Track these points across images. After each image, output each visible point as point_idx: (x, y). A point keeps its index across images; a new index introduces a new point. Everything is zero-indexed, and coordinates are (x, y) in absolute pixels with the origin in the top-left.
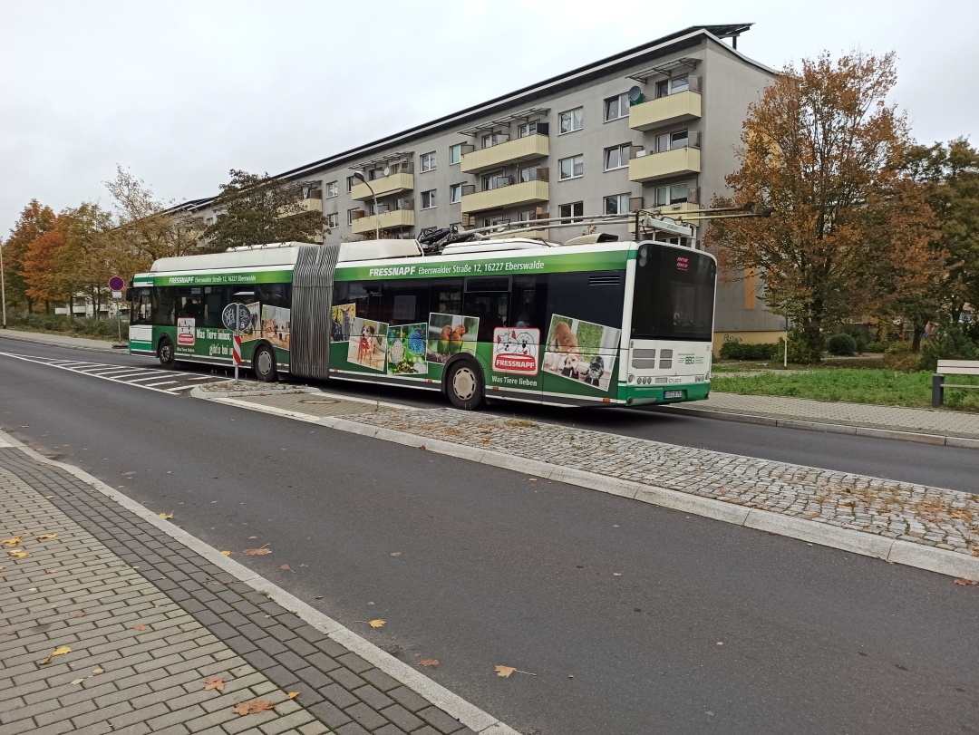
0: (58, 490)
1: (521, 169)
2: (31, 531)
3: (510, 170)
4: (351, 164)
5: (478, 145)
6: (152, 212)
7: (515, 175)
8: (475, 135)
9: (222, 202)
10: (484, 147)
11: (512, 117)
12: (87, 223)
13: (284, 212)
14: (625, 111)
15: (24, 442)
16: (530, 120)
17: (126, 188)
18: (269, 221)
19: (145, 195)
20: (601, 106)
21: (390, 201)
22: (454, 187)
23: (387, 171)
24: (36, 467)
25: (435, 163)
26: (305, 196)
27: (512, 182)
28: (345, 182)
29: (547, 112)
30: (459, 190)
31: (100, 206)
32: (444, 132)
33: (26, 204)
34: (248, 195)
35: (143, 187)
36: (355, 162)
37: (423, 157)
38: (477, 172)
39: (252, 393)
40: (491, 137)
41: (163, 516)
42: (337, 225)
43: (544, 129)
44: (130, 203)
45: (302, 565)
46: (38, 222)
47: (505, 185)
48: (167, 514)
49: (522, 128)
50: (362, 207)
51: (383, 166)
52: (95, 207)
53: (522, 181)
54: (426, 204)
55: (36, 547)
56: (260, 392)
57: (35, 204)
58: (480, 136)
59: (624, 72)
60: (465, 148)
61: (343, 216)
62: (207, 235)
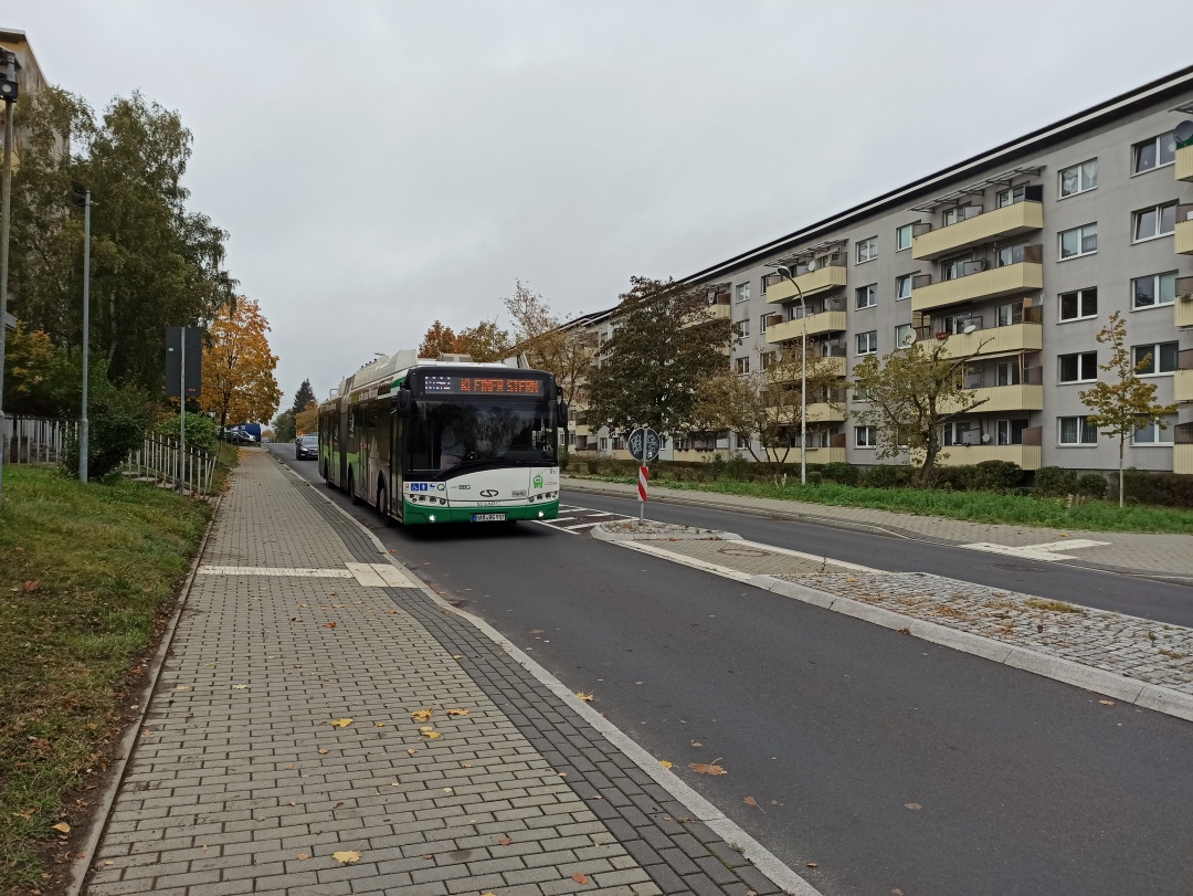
0: (466, 648)
1: (999, 249)
2: (442, 702)
3: (984, 252)
4: (767, 261)
5: (937, 222)
6: (547, 329)
7: (991, 258)
8: (933, 210)
9: (621, 313)
10: (945, 224)
11: (1016, 171)
12: (484, 344)
13: (688, 322)
14: (1167, 157)
15: (426, 582)
16: (1015, 183)
17: (524, 304)
18: (670, 333)
19: (543, 311)
20: (1127, 154)
21: (816, 301)
22: (902, 279)
23: (812, 265)
24: (441, 615)
25: (876, 250)
26: (711, 302)
27: (986, 267)
28: (758, 283)
29: (1039, 171)
30: (909, 283)
31: (497, 324)
32: (890, 211)
33: (429, 326)
34: (649, 303)
35: (541, 303)
36: (772, 257)
37: (861, 244)
38: (935, 257)
39: (660, 536)
40: (955, 212)
41: (581, 697)
42: (747, 334)
43: (1035, 194)
44: (527, 320)
45: (774, 802)
46: (439, 344)
47: (976, 271)
48: (586, 695)
49: (1002, 195)
50: (779, 310)
51: (807, 259)
52: (493, 326)
53: (1002, 264)
54: (862, 302)
55: (448, 726)
56: (669, 536)
57: (437, 326)
58: (940, 211)
59: (1167, 103)
60: (919, 229)
61: (755, 322)
62: (603, 351)
